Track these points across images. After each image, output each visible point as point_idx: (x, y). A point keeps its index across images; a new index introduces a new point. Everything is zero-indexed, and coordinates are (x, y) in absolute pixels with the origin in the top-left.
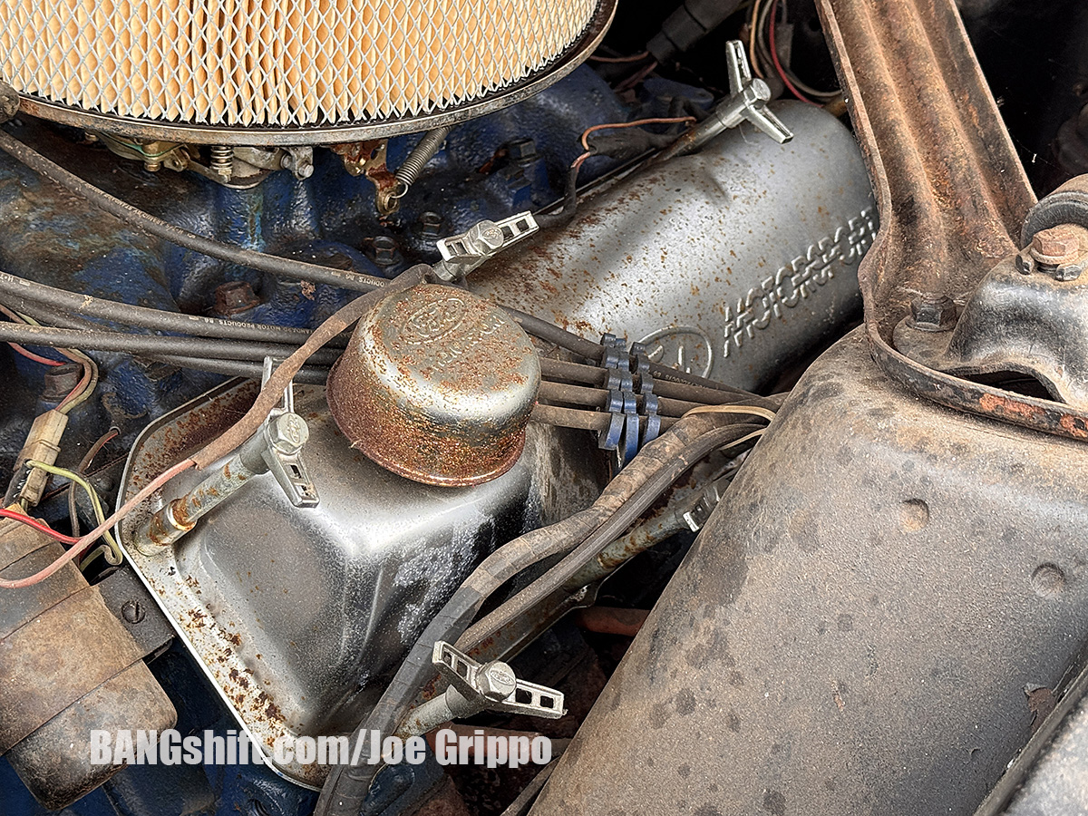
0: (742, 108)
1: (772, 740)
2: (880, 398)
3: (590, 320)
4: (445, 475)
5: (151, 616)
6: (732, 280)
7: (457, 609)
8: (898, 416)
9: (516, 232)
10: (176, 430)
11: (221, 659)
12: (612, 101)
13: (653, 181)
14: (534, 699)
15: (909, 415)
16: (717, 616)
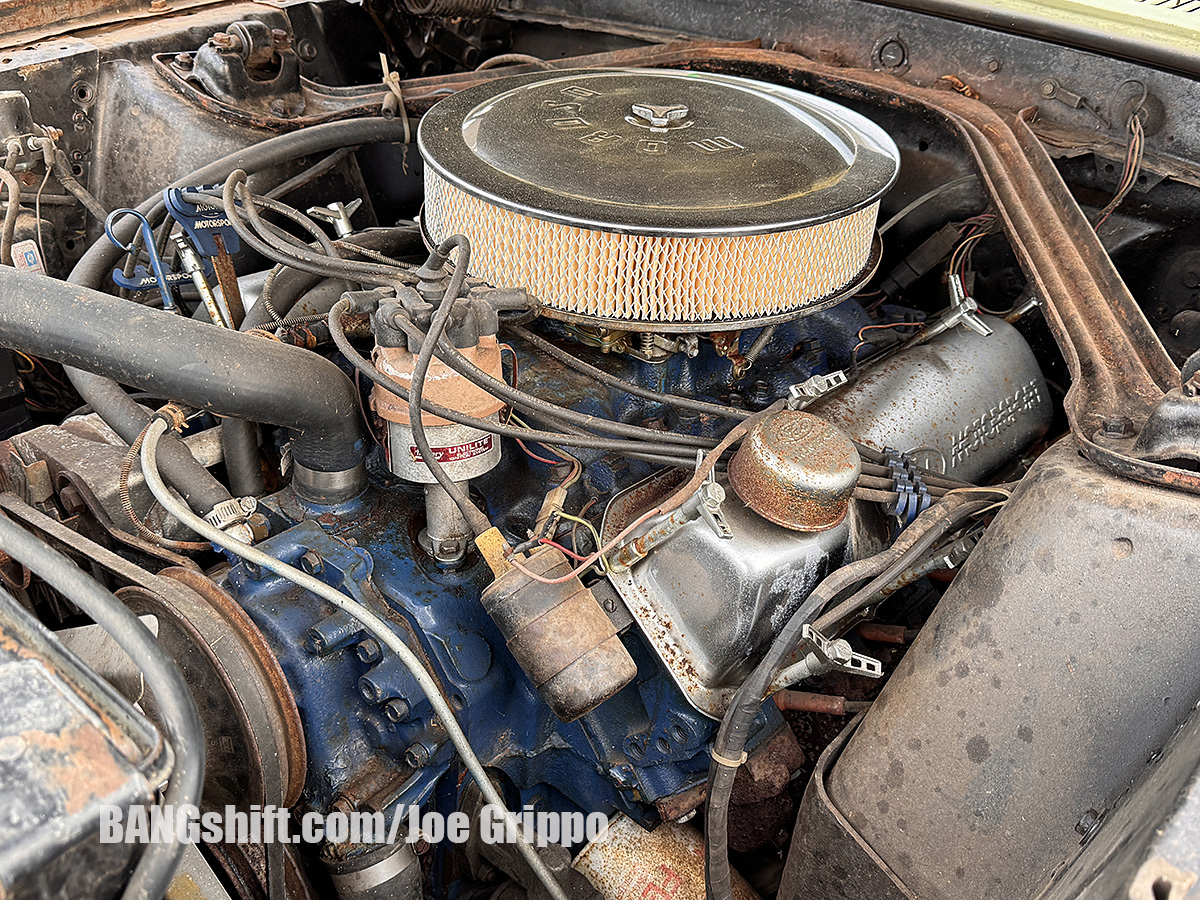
0: (959, 315)
1: (1024, 693)
2: (1092, 477)
3: (873, 440)
4: (803, 524)
5: (620, 608)
6: (955, 418)
7: (809, 608)
8: (1107, 487)
9: (833, 382)
10: (629, 499)
11: (659, 637)
12: (865, 316)
13: (903, 359)
14: (862, 664)
15: (1112, 487)
16: (983, 615)
